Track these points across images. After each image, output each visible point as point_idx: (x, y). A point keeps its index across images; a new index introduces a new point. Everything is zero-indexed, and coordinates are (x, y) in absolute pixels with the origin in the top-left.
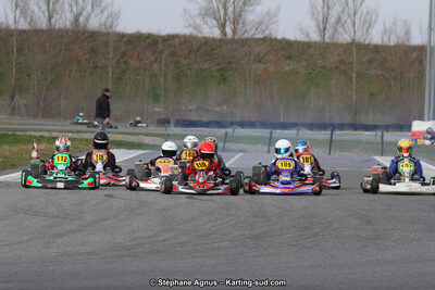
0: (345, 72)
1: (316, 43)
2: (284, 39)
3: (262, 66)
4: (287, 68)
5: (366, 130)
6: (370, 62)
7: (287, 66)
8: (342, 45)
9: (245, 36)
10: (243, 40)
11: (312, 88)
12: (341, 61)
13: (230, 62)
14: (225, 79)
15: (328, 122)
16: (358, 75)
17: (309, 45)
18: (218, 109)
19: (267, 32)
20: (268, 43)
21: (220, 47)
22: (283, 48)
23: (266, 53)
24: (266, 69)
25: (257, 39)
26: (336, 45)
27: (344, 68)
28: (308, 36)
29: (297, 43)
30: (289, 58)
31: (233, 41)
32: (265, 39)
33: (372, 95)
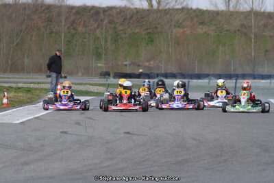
0: (246, 34)
1: (222, 11)
2: (198, 9)
3: (181, 30)
4: (200, 31)
5: (263, 79)
6: (265, 26)
7: (201, 30)
8: (243, 13)
9: (167, 7)
10: (166, 10)
11: (220, 47)
12: (242, 26)
13: (156, 27)
14: (152, 41)
15: (232, 73)
16: (256, 36)
17: (217, 13)
18: (147, 64)
19: (184, 4)
20: (185, 12)
21: (148, 15)
22: (197, 16)
23: (184, 20)
24: (184, 32)
25: (177, 9)
26: (238, 13)
27: (245, 30)
28: (216, 6)
29: (208, 12)
30: (202, 23)
31: (158, 11)
32: (183, 9)
33: (267, 51)
